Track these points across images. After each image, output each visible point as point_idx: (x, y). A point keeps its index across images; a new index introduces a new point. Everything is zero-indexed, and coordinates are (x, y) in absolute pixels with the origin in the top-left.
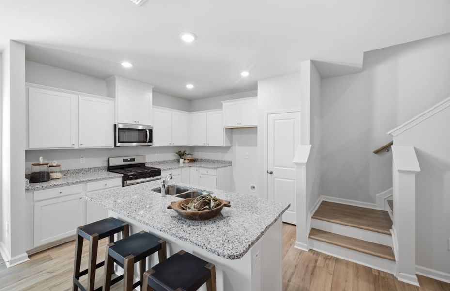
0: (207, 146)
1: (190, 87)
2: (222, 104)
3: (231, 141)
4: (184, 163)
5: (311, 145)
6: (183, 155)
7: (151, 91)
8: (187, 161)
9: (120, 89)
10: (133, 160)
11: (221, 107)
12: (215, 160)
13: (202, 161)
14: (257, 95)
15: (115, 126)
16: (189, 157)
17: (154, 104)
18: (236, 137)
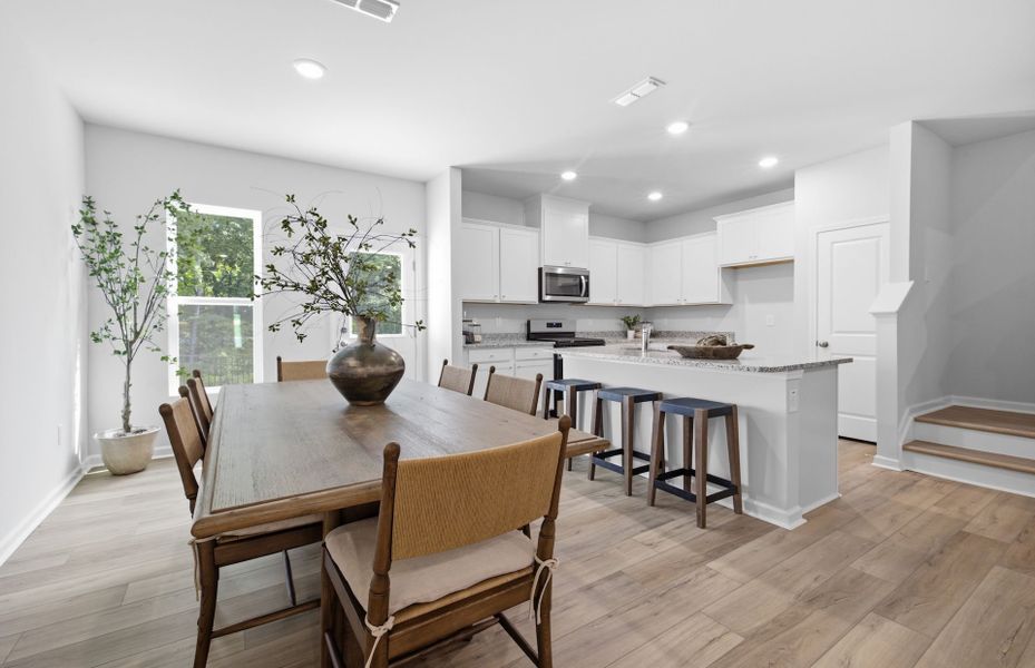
0: (683, 303)
1: (655, 196)
2: (715, 222)
3: (733, 292)
5: (912, 282)
6: (634, 323)
7: (587, 211)
9: (549, 213)
10: (559, 325)
11: (713, 227)
12: (698, 332)
13: (670, 334)
14: (793, 199)
15: (540, 270)
17: (591, 233)
18: (743, 284)
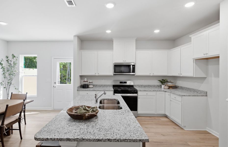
0: (181, 76)
1: (157, 31)
2: (191, 38)
3: (207, 72)
4: (164, 88)
6: (165, 82)
7: (135, 41)
8: (167, 87)
10: (125, 82)
12: (192, 89)
13: (182, 88)
16: (170, 84)
17: (136, 49)
